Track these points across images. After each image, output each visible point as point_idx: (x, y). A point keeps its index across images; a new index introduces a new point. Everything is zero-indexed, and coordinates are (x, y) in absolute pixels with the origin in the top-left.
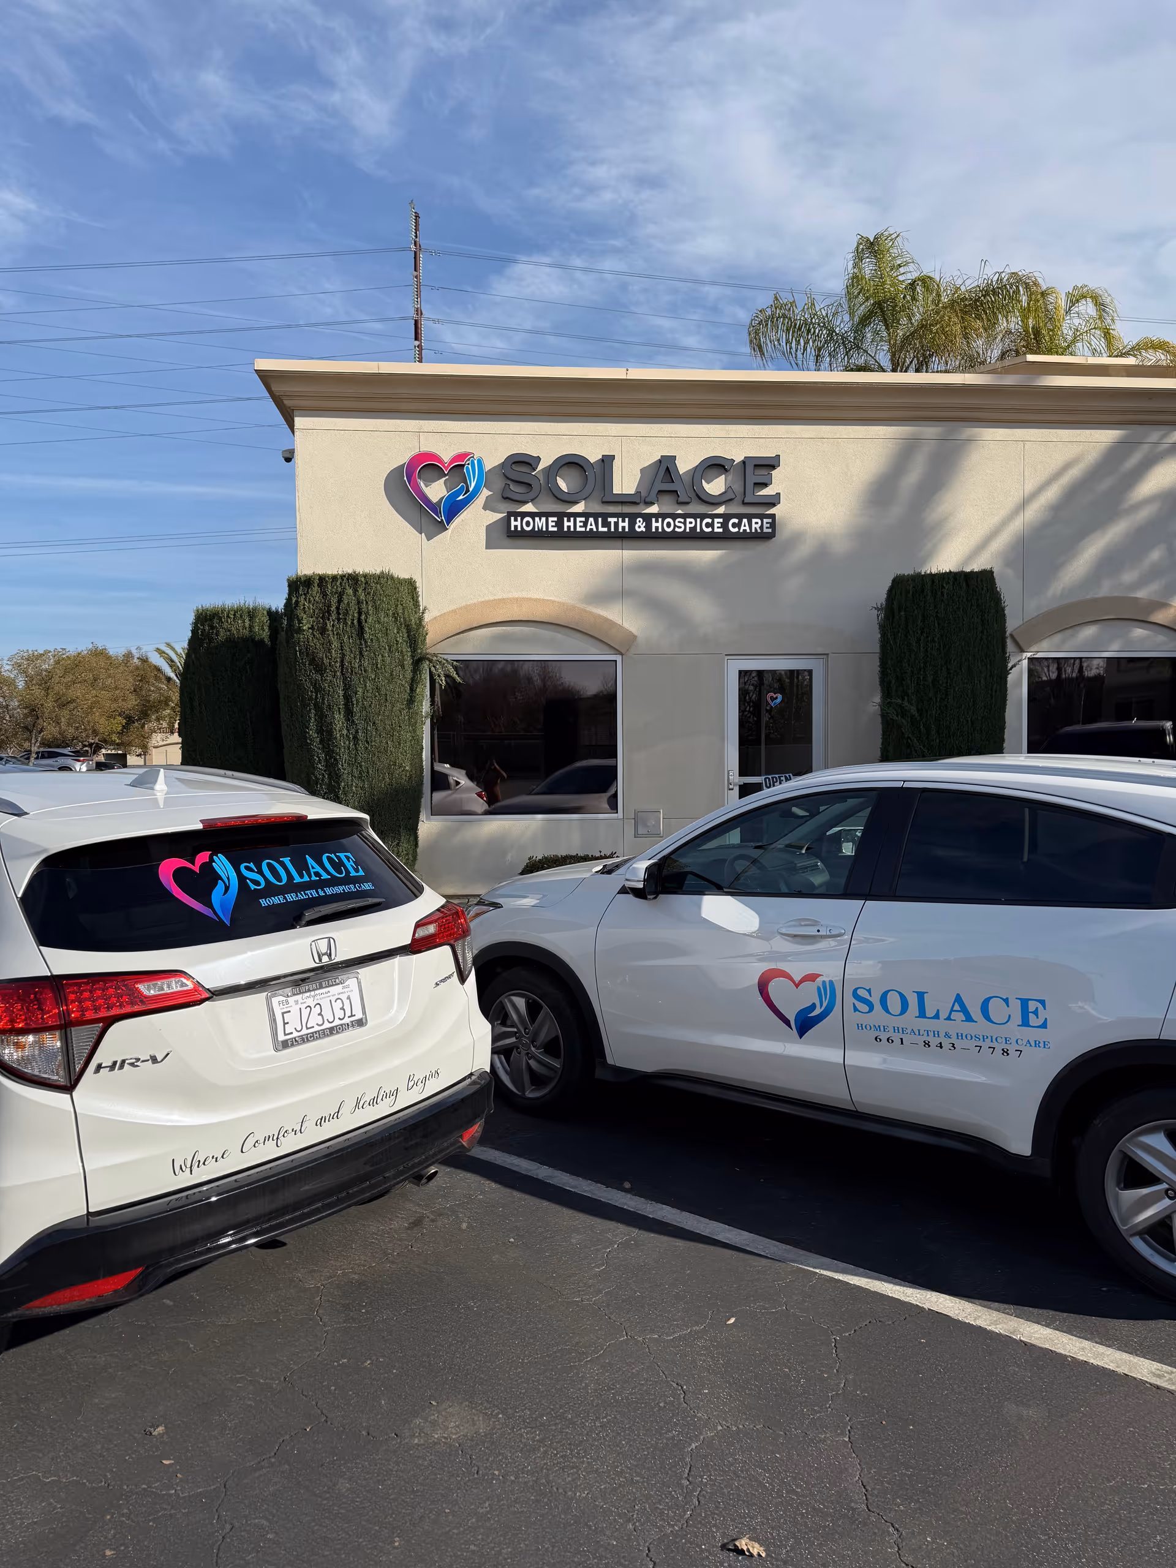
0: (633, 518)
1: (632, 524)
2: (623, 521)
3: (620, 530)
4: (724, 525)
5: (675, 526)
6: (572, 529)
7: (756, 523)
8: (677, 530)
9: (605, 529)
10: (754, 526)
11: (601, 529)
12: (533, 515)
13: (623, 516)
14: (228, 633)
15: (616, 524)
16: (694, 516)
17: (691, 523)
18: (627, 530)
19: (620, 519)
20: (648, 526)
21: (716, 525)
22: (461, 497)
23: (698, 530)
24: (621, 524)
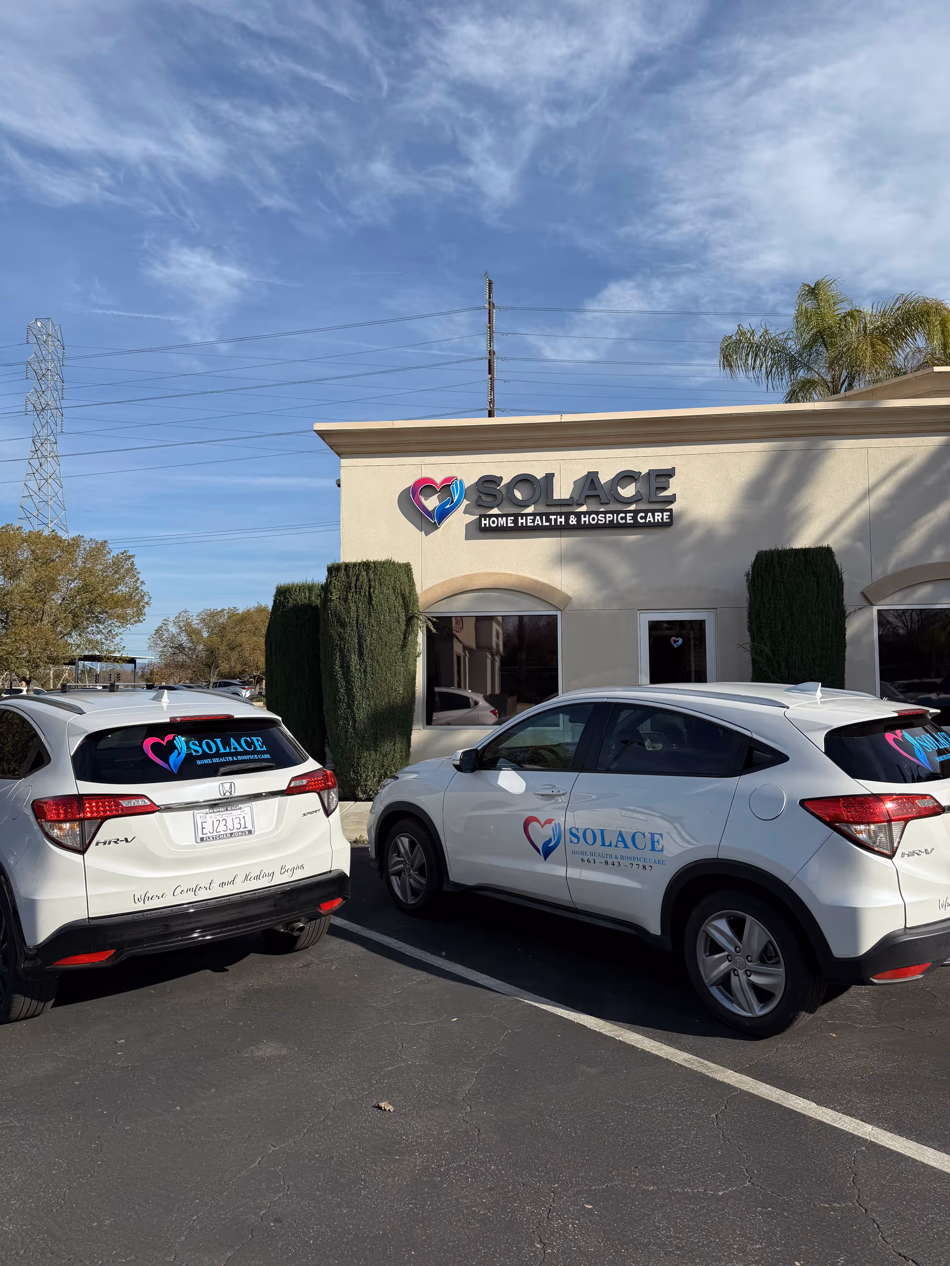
0: (567, 516)
1: (567, 520)
2: (561, 518)
3: (559, 524)
4: (634, 518)
5: (598, 520)
6: (524, 525)
7: (658, 516)
8: (599, 522)
9: (548, 524)
10: (656, 518)
11: (545, 524)
12: (497, 516)
13: (561, 514)
14: (295, 602)
15: (556, 520)
16: (612, 512)
17: (610, 517)
18: (563, 523)
19: (558, 517)
20: (579, 520)
21: (628, 518)
22: (448, 506)
23: (615, 522)
24: (559, 520)
